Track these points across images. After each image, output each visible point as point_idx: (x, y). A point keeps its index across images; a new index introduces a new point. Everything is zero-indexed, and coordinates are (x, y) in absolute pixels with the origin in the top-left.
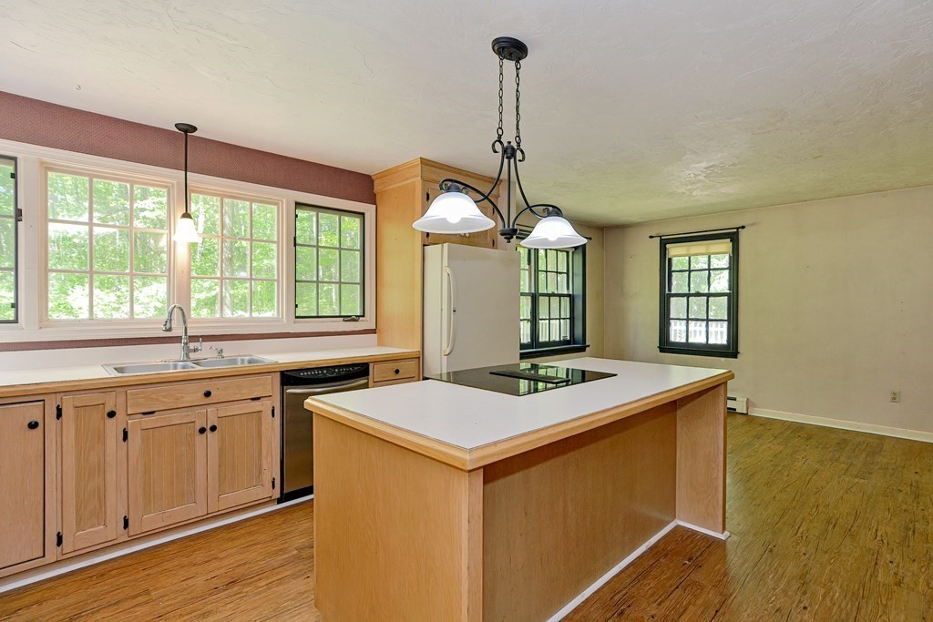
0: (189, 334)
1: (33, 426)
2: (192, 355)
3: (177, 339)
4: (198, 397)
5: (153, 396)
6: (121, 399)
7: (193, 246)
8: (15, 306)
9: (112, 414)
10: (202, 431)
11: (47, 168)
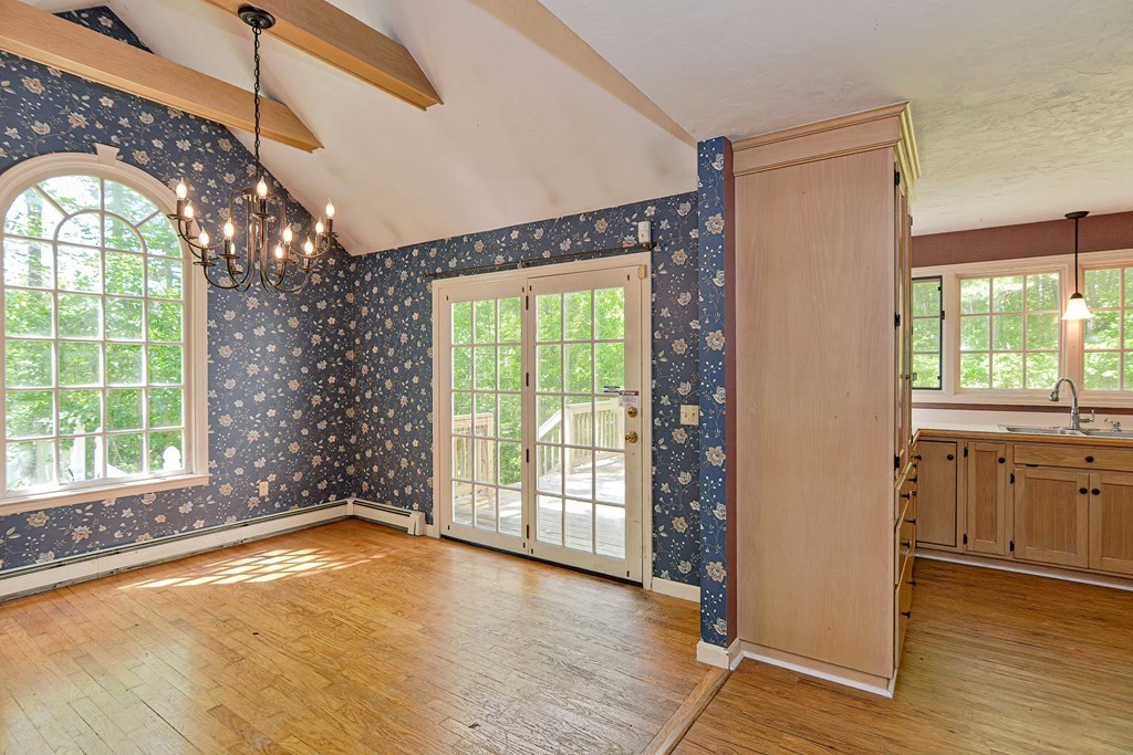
0: (1079, 405)
1: (950, 458)
2: (1082, 425)
3: (1066, 409)
4: (1080, 461)
5: (1036, 453)
6: (1009, 450)
7: (1084, 323)
8: (940, 378)
9: (1002, 461)
10: (1083, 491)
11: (960, 278)
